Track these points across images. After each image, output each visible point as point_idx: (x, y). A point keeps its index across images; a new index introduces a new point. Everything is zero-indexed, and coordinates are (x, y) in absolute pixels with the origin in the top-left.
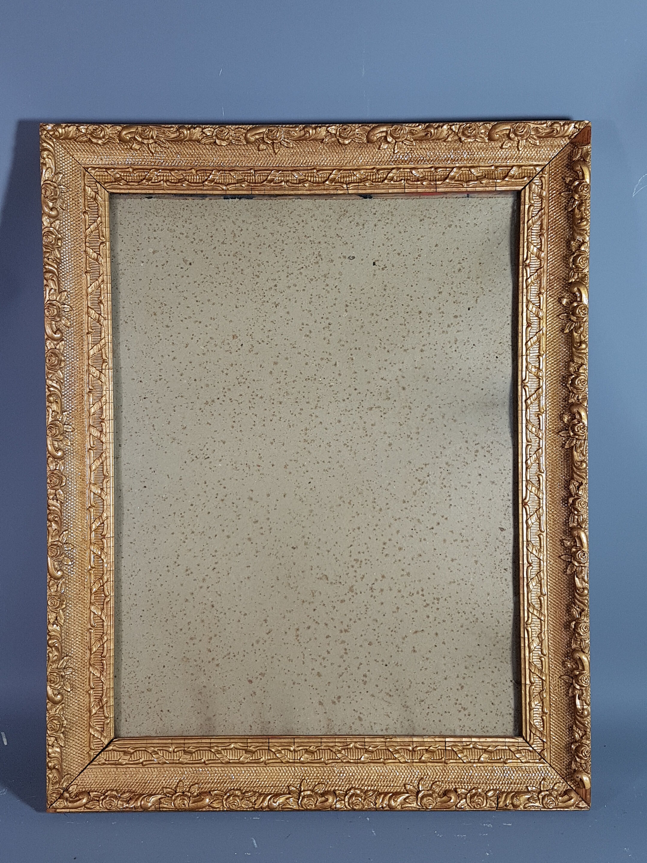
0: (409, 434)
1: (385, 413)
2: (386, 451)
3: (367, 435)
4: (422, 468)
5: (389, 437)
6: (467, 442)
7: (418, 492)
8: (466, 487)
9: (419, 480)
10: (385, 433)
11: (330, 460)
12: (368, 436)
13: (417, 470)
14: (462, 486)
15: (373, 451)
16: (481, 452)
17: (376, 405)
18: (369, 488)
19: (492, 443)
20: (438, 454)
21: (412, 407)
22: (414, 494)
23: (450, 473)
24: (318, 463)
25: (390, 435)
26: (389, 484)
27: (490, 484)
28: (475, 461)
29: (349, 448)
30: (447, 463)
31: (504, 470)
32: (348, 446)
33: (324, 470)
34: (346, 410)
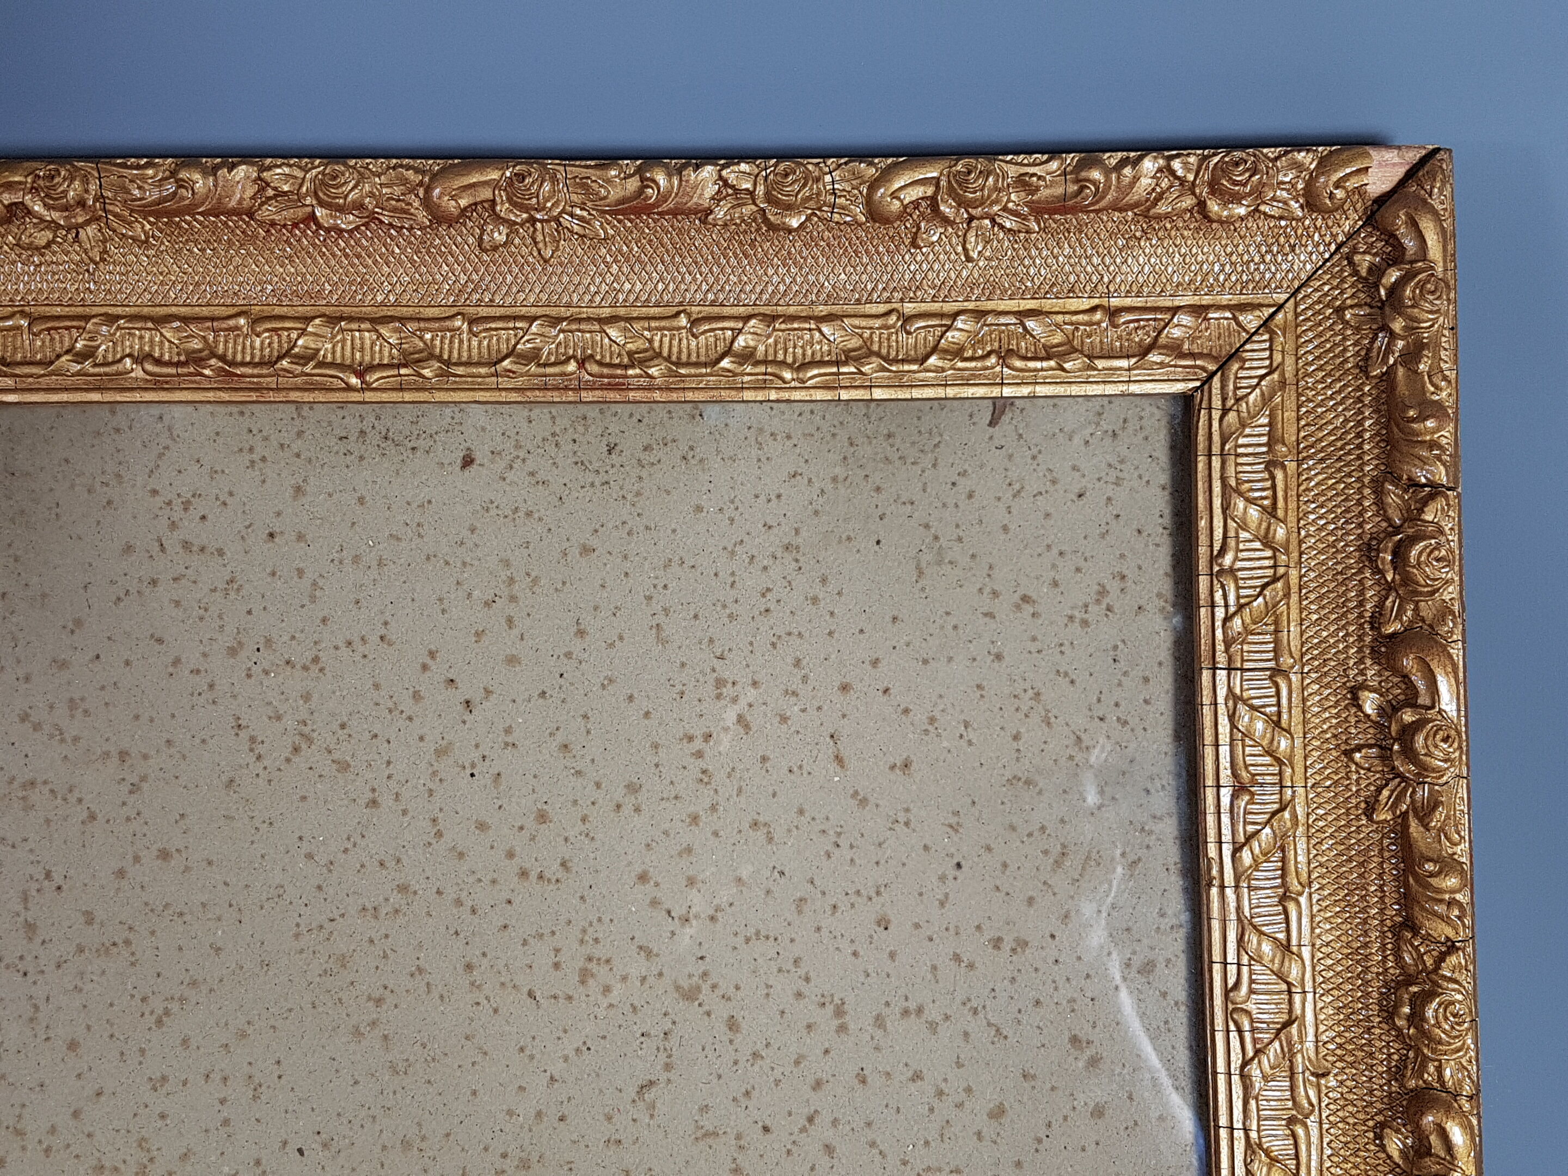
0: (125, 788)
1: (48, 875)
2: (187, 869)
3: (127, 942)
4: (253, 739)
5: (137, 859)
6: (154, 582)
7: (336, 756)
8: (315, 584)
9: (296, 750)
10: (121, 873)
11: (217, 1077)
12: (131, 936)
13: (259, 757)
14: (313, 599)
15: (187, 918)
16: (190, 528)
17: (19, 908)
18: (324, 933)
19: (155, 492)
20: (201, 682)
21: (29, 776)
22: (344, 767)
23: (268, 642)
24: (226, 1122)
25: (130, 857)
26: (309, 856)
27: (304, 500)
28: (221, 553)
29: (175, 1007)
30: (232, 652)
31: (251, 450)
32: (167, 1012)
33: (255, 1098)
34: (31, 1020)
